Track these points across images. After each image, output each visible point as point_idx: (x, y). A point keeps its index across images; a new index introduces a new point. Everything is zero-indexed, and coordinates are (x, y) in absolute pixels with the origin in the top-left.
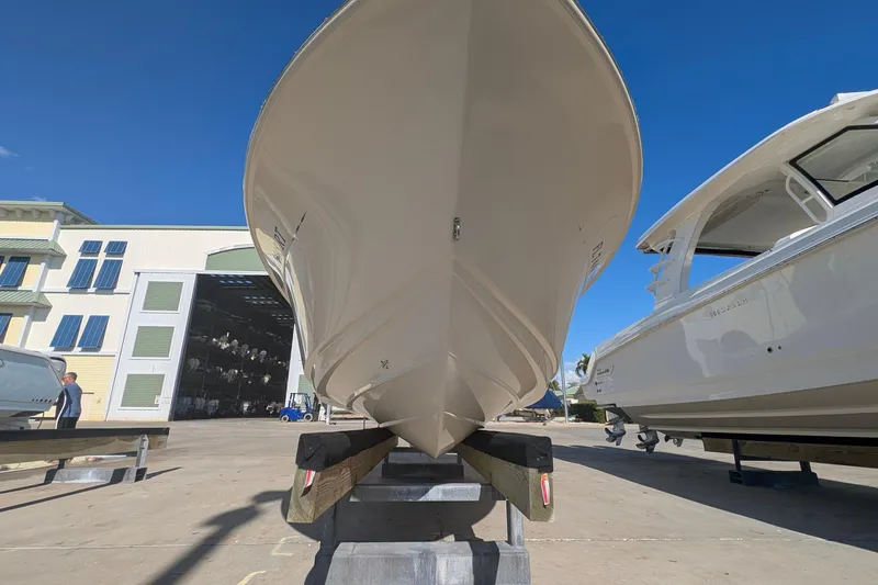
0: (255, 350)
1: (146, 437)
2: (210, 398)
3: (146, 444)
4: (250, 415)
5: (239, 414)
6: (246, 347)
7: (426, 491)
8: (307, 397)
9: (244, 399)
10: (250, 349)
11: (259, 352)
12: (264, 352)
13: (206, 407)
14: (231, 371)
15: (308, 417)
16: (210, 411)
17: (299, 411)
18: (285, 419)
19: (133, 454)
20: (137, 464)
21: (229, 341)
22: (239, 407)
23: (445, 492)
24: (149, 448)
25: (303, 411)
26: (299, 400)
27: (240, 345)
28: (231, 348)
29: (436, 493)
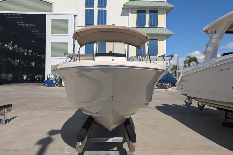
0: (26, 50)
1: (5, 109)
2: (8, 73)
3: (6, 111)
4: (27, 81)
5: (23, 81)
6: (21, 48)
7: (108, 140)
8: (56, 76)
9: (24, 73)
10: (24, 49)
11: (28, 51)
12: (30, 51)
13: (7, 78)
14: (16, 60)
15: (57, 85)
16: (9, 79)
17: (52, 82)
18: (46, 86)
19: (3, 115)
20: (4, 118)
21: (13, 45)
22: (22, 77)
23: (113, 140)
24: (7, 112)
25: (54, 82)
26: (51, 77)
27: (18, 47)
28: (14, 49)
29: (110, 140)
